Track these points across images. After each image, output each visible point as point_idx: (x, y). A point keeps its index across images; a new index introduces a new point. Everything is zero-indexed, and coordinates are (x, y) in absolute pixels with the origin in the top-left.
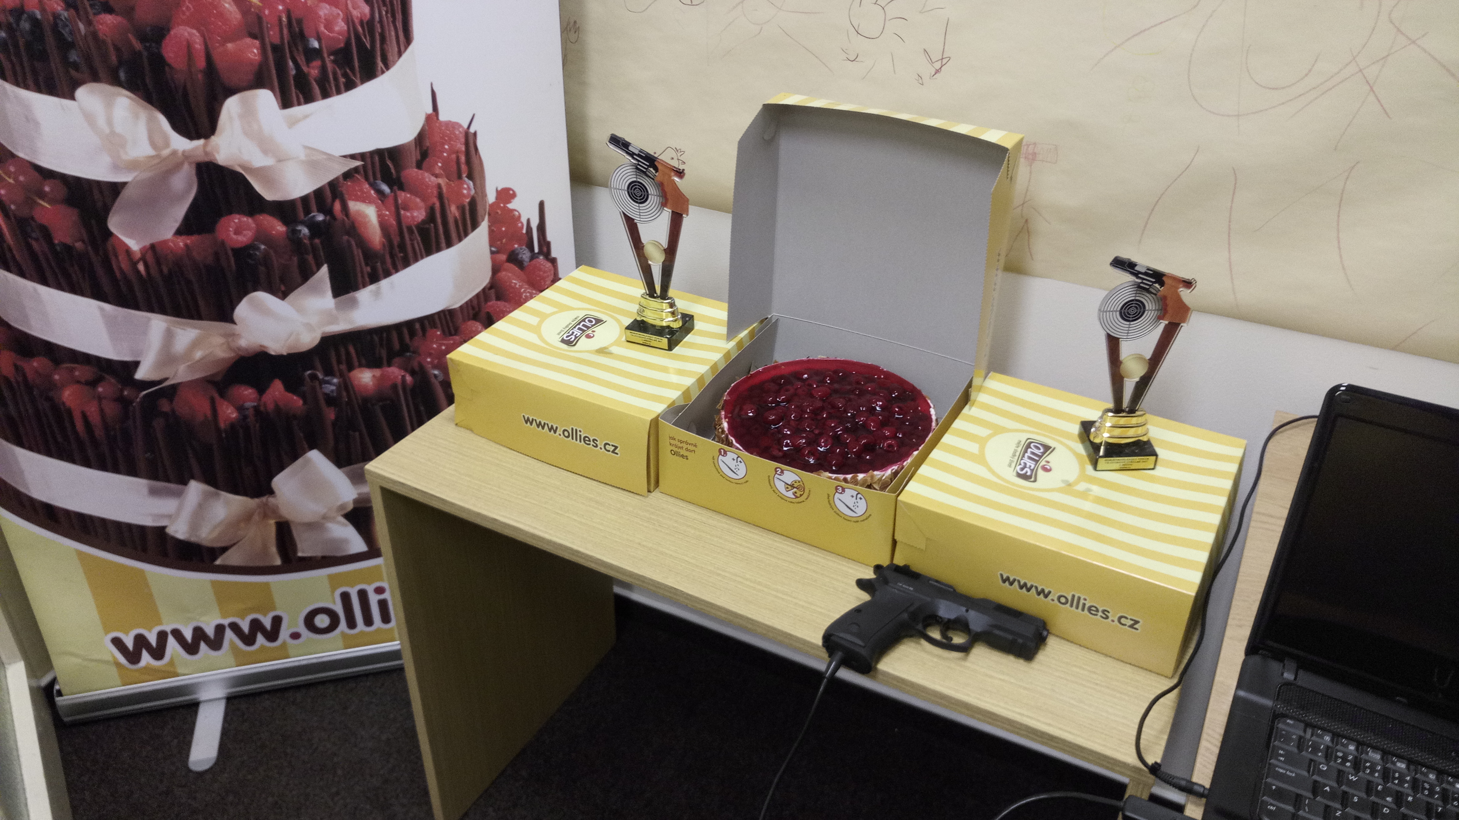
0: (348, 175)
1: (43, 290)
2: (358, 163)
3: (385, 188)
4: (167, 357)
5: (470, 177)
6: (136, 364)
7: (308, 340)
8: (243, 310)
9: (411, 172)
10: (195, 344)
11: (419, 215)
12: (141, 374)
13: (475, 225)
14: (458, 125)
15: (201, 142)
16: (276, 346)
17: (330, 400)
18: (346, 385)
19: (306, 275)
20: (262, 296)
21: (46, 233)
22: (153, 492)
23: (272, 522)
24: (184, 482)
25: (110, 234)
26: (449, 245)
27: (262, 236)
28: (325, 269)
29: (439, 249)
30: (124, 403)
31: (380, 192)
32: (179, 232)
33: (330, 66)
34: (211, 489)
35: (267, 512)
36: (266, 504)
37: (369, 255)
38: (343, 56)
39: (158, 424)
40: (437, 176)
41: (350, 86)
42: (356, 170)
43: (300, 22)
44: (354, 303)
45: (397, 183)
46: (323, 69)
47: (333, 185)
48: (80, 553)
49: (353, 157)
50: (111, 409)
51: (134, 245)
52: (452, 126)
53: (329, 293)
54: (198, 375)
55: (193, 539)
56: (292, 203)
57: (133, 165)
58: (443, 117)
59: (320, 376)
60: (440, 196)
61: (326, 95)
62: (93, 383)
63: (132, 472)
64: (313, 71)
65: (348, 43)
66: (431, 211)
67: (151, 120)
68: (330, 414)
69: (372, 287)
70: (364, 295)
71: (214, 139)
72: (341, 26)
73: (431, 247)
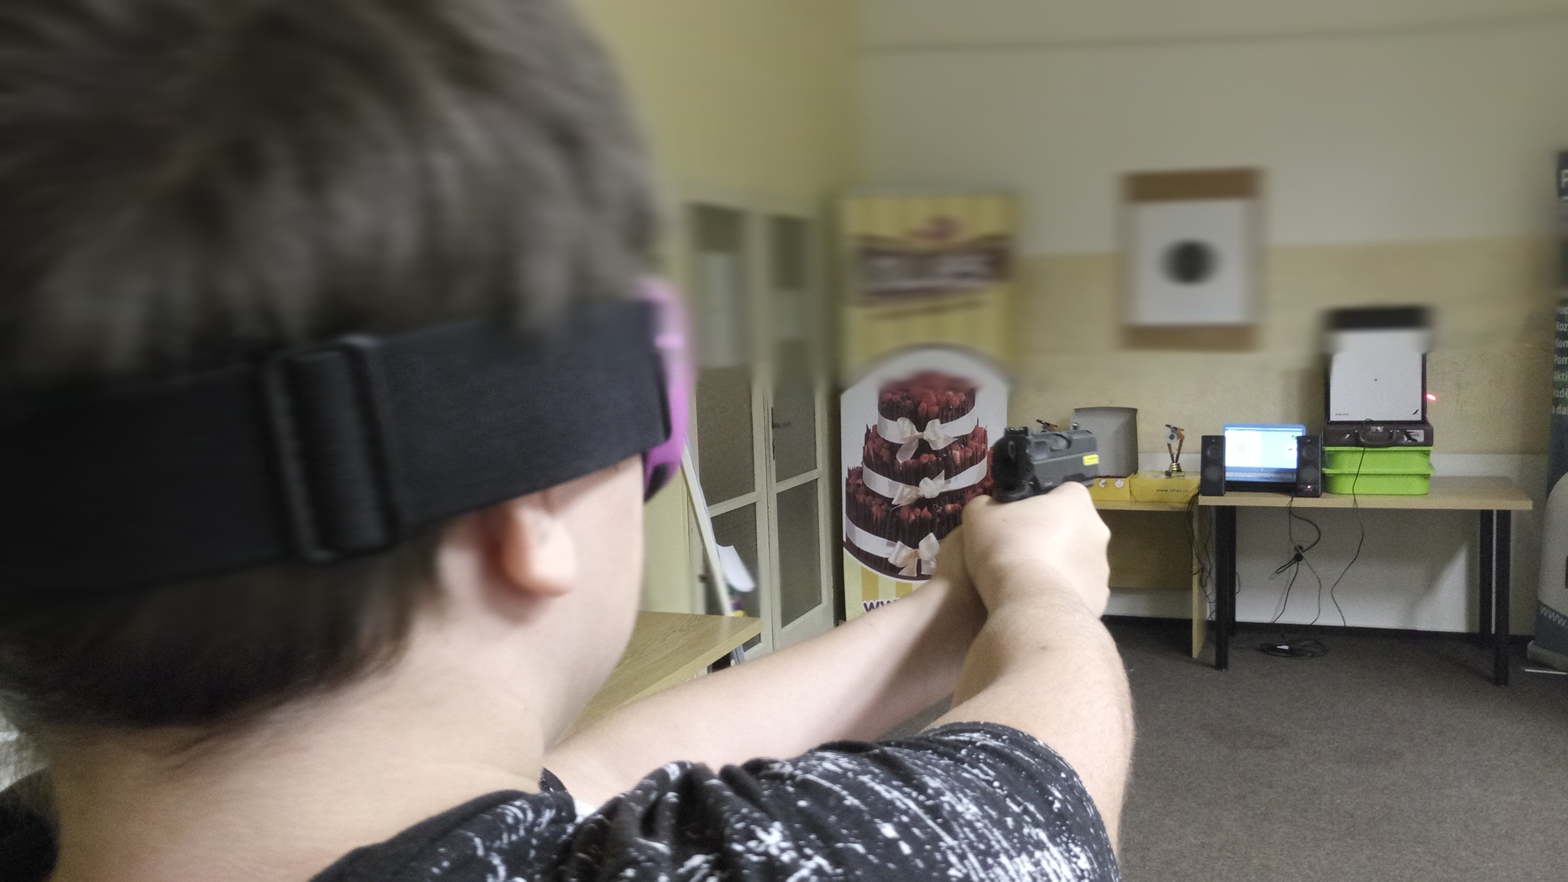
0: (953, 443)
1: (876, 474)
2: (956, 439)
3: (962, 446)
4: (901, 497)
5: (984, 443)
6: (893, 499)
7: (936, 494)
8: (922, 483)
9: (970, 442)
10: (909, 492)
11: (970, 454)
12: (894, 503)
13: (984, 458)
14: (983, 428)
15: (921, 433)
16: (928, 496)
17: (939, 515)
18: (944, 510)
19: (939, 473)
20: (927, 479)
21: (881, 458)
22: (888, 545)
23: (917, 559)
24: (896, 542)
25: (896, 459)
26: (977, 463)
27: (930, 461)
28: (944, 471)
29: (974, 465)
30: (887, 511)
31: (961, 447)
32: (911, 459)
33: (954, 413)
34: (903, 544)
35: (917, 555)
36: (916, 552)
37: (956, 467)
38: (957, 410)
39: (894, 520)
40: (976, 443)
41: (958, 418)
42: (956, 441)
43: (949, 401)
44: (950, 482)
45: (966, 445)
46: (952, 413)
47: (949, 446)
48: (863, 568)
49: (956, 437)
50: (884, 514)
51: (901, 462)
52: (982, 428)
53: (943, 480)
54: (908, 504)
55: (894, 564)
56: (939, 451)
57: (905, 439)
58: (979, 426)
59: (937, 506)
60: (976, 449)
61: (952, 420)
62: (881, 505)
63: (884, 537)
64: (950, 414)
65: (959, 407)
66: (973, 453)
67: (912, 427)
68: (938, 520)
69: (955, 477)
70: (953, 479)
71: (924, 432)
72: (958, 402)
73: (972, 464)
